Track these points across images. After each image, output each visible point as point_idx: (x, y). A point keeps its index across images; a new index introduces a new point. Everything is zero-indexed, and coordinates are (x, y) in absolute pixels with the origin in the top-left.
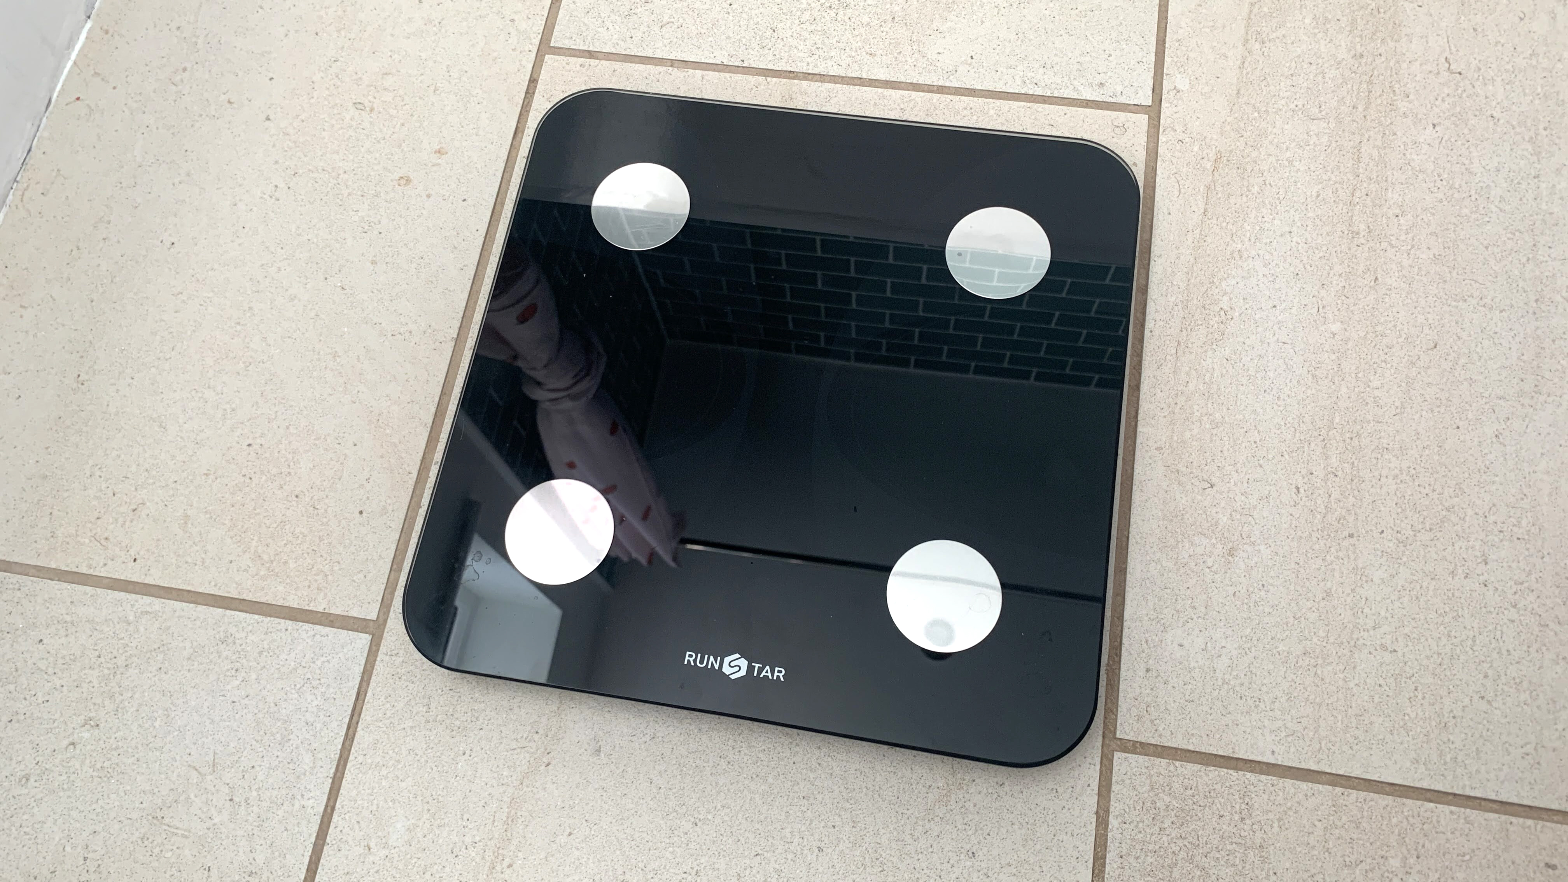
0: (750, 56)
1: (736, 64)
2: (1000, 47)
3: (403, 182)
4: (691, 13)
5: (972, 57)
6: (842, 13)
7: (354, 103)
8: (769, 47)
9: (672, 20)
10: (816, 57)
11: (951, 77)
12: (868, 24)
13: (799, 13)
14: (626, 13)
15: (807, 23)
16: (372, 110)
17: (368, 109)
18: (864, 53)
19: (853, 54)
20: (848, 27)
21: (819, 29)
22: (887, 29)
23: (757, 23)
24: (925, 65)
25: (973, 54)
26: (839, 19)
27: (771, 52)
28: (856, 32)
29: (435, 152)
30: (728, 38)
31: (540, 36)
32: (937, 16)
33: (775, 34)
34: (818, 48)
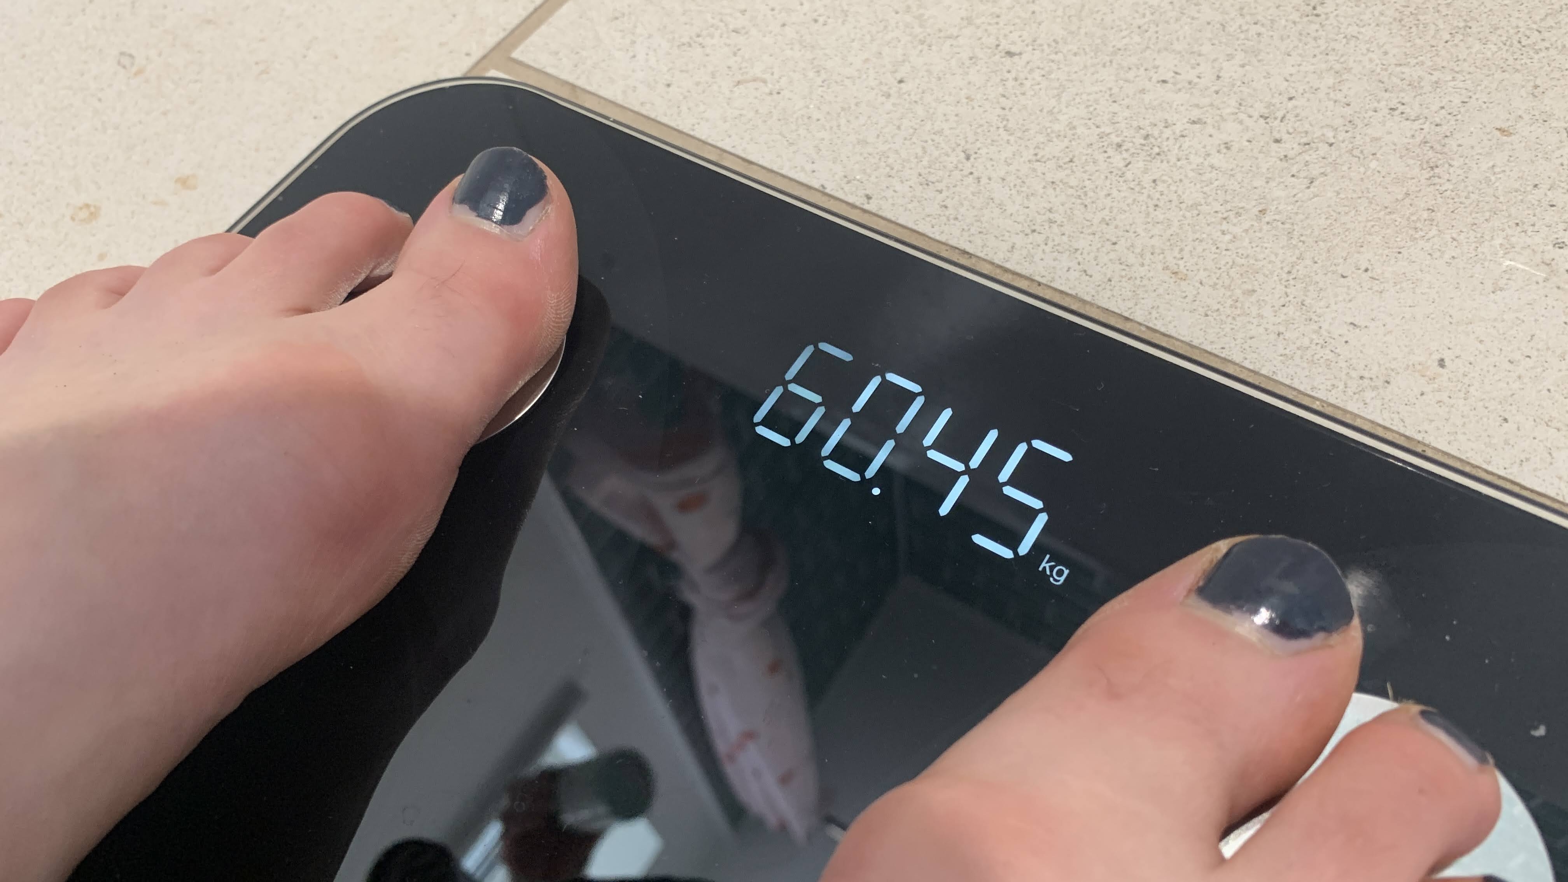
0: (889, 193)
1: (851, 199)
2: (1530, 363)
3: (84, 214)
4: (811, 74)
5: (1442, 363)
6: (1141, 164)
7: (122, 54)
8: (939, 186)
9: (767, 76)
10: (1039, 239)
11: (1369, 395)
12: (1196, 205)
13: (1041, 138)
14: (685, 40)
15: (1051, 164)
16: (139, 72)
17: (134, 69)
18: (1160, 266)
19: (1132, 259)
20: (1143, 198)
21: (1073, 182)
22: (1237, 230)
23: (940, 132)
24: (1306, 342)
25: (1447, 356)
26: (1129, 175)
27: (940, 197)
28: (1159, 215)
29: (178, 180)
30: (864, 142)
31: (502, 35)
32: (1378, 239)
33: (968, 164)
34: (1051, 222)
